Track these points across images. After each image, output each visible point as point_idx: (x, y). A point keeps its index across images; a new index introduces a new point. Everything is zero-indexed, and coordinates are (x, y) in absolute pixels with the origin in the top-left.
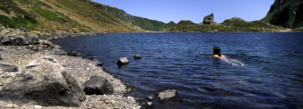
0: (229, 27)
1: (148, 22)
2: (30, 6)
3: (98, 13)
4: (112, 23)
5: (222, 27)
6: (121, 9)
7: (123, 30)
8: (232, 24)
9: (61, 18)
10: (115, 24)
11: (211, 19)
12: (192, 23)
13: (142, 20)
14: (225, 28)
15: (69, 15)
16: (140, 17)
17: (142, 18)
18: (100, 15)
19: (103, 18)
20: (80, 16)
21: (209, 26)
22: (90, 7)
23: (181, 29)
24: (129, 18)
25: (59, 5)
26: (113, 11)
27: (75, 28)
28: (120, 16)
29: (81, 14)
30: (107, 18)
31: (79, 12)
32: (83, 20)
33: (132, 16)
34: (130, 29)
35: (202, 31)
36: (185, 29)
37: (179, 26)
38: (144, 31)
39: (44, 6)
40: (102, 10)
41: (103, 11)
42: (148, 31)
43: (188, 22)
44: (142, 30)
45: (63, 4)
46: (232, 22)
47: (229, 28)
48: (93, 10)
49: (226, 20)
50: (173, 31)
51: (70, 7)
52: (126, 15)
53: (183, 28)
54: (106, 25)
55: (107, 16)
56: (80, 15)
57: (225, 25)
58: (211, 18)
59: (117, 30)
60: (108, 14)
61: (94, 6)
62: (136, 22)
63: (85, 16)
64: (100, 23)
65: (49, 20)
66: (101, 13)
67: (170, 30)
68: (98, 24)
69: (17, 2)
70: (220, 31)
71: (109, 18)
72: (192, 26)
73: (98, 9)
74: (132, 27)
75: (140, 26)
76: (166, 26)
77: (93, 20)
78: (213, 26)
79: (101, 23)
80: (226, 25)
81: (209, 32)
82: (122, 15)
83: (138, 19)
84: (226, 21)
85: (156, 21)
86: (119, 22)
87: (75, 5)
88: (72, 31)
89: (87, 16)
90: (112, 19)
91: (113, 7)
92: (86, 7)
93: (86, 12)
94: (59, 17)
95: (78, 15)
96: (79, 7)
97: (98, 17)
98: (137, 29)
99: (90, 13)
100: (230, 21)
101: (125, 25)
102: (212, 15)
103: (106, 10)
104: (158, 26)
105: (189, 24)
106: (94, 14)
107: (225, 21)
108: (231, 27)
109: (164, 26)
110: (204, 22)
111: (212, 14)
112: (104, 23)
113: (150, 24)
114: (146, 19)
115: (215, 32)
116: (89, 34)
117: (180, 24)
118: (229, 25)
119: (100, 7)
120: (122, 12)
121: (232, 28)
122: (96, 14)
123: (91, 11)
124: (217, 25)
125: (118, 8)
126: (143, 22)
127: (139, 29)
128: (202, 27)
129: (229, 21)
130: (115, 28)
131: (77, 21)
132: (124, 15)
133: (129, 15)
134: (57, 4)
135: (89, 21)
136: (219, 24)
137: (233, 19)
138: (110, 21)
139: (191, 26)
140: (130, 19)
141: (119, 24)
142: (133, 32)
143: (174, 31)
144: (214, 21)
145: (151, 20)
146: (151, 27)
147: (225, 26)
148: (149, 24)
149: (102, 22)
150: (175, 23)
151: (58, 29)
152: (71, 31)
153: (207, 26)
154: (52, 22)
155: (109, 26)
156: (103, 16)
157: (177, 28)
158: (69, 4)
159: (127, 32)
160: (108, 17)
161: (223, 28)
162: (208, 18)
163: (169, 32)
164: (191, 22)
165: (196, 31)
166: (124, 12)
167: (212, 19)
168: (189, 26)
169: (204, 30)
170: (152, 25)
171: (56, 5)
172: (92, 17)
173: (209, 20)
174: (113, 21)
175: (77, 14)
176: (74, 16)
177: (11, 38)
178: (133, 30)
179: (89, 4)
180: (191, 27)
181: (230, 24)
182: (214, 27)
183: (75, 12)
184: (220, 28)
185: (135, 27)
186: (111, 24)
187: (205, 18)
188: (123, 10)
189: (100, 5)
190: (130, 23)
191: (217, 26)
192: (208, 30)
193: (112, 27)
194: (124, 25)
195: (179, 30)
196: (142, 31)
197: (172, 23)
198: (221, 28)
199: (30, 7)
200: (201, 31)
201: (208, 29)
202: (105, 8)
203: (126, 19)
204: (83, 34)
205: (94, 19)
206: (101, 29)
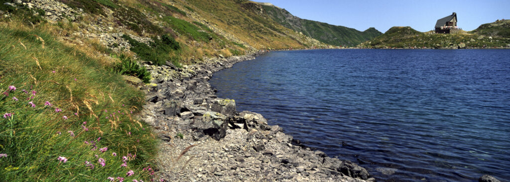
0: (491, 37)
1: (329, 29)
2: (161, 16)
3: (250, 18)
4: (272, 34)
5: (475, 37)
6: (283, 8)
7: (289, 45)
8: (496, 33)
9: (203, 33)
10: (275, 35)
11: (451, 23)
12: (414, 32)
13: (319, 27)
14: (482, 40)
15: (208, 23)
16: (315, 22)
17: (317, 22)
18: (252, 20)
19: (256, 25)
20: (222, 24)
21: (448, 37)
22: (236, 8)
23: (393, 42)
24: (295, 23)
25: (190, 6)
26: (269, 12)
27: (224, 48)
28: (281, 20)
29: (224, 21)
30: (262, 25)
31: (220, 17)
32: (228, 31)
33: (300, 19)
34: (300, 43)
35: (434, 47)
36: (400, 43)
37: (388, 36)
38: (323, 46)
39: (176, 13)
40: (254, 12)
41: (256, 14)
42: (331, 47)
43: (405, 30)
44: (322, 45)
45: (195, 5)
46: (497, 28)
47: (489, 40)
48: (240, 12)
49: (483, 25)
50: (377, 46)
51: (206, 9)
52: (291, 18)
53: (396, 41)
54: (262, 38)
55: (262, 22)
56: (222, 21)
57: (480, 34)
58: (451, 21)
59: (280, 46)
60: (265, 18)
61: (242, 7)
62: (308, 30)
63: (229, 24)
64: (252, 35)
65: (190, 38)
66: (253, 18)
67: (372, 45)
68: (250, 36)
69: (144, 11)
70: (469, 45)
71: (265, 26)
72: (414, 36)
73: (248, 11)
74: (304, 39)
75: (315, 36)
76: (362, 36)
77: (242, 31)
78: (456, 36)
79: (254, 34)
80: (483, 34)
81: (447, 47)
82: (284, 18)
83: (312, 25)
84: (483, 27)
85: (344, 27)
86: (282, 31)
87: (214, 6)
88: (223, 55)
89: (231, 23)
90: (271, 27)
91: (269, 4)
92: (230, 8)
93: (230, 16)
94: (201, 31)
95: (219, 23)
96: (220, 8)
97: (249, 25)
98: (312, 42)
99: (236, 18)
100: (493, 27)
101: (293, 36)
102: (454, 15)
103: (261, 12)
104: (347, 35)
105: (407, 33)
106: (242, 20)
107: (480, 28)
108: (493, 39)
109: (358, 36)
110: (438, 30)
111: (453, 13)
112: (258, 33)
113: (332, 32)
114: (325, 25)
115: (459, 48)
116: (245, 59)
117: (390, 33)
118: (490, 35)
119: (252, 7)
120: (284, 13)
121: (496, 39)
122: (245, 19)
123: (238, 15)
124: (464, 34)
125: (278, 7)
126: (320, 30)
127: (316, 42)
128: (433, 39)
129: (489, 26)
130: (276, 42)
131: (220, 34)
132: (288, 18)
133: (296, 18)
134: (187, 5)
135: (236, 33)
136: (469, 32)
137: (498, 22)
138: (267, 30)
139: (412, 36)
140: (297, 26)
141: (282, 35)
142: (307, 49)
143: (380, 46)
144: (458, 27)
145: (334, 26)
146: (334, 37)
147: (482, 37)
148: (330, 32)
149: (254, 32)
150: (377, 31)
151: (206, 55)
152: (221, 55)
153: (444, 37)
154: (194, 41)
155: (267, 39)
156: (256, 23)
157: (385, 41)
158: (203, 4)
159: (297, 48)
160: (264, 24)
161: (476, 39)
162: (445, 22)
163: (370, 47)
164: (412, 30)
165: (421, 45)
166: (287, 13)
167: (454, 24)
168: (409, 37)
169: (438, 45)
170: (335, 34)
171: (187, 7)
172: (240, 24)
173: (447, 24)
174: (272, 30)
175: (217, 21)
176: (213, 24)
177: (216, 122)
178: (305, 45)
179: (234, 3)
180: (411, 39)
181: (492, 32)
182: (458, 38)
183: (215, 18)
184: (469, 41)
185: (309, 39)
186: (270, 36)
187: (440, 22)
188: (285, 10)
189: (253, 4)
190: (301, 33)
191: (463, 36)
192: (445, 45)
193: (272, 41)
194: (291, 37)
195: (389, 45)
196: (322, 47)
197: (372, 31)
198: (472, 40)
199: (161, 18)
200: (432, 46)
201: (445, 43)
202: (259, 9)
203: (291, 24)
204: (237, 60)
205: (242, 28)
206: (255, 45)
